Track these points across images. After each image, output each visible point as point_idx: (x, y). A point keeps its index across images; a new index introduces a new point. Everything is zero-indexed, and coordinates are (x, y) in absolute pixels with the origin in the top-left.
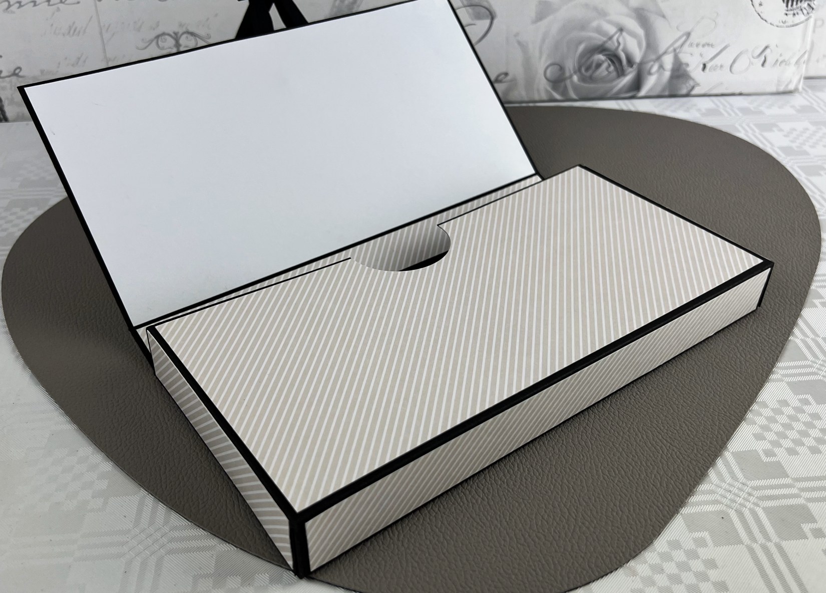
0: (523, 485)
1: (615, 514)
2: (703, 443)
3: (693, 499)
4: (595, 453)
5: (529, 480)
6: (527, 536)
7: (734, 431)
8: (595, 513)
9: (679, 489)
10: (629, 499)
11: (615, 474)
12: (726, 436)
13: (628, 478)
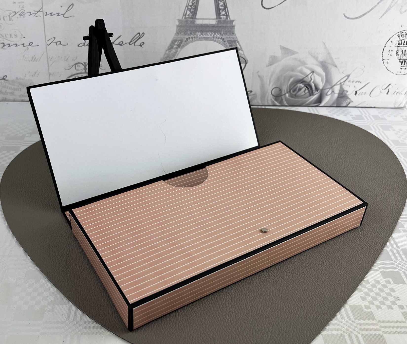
0: (247, 314)
1: (290, 332)
2: (335, 299)
3: (328, 327)
4: (283, 301)
5: (251, 312)
6: (248, 339)
7: (351, 295)
8: (280, 331)
9: (322, 322)
10: (297, 325)
11: (292, 312)
12: (347, 297)
13: (298, 314)
